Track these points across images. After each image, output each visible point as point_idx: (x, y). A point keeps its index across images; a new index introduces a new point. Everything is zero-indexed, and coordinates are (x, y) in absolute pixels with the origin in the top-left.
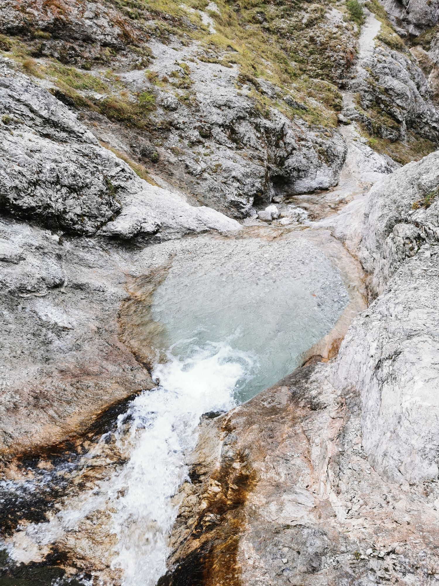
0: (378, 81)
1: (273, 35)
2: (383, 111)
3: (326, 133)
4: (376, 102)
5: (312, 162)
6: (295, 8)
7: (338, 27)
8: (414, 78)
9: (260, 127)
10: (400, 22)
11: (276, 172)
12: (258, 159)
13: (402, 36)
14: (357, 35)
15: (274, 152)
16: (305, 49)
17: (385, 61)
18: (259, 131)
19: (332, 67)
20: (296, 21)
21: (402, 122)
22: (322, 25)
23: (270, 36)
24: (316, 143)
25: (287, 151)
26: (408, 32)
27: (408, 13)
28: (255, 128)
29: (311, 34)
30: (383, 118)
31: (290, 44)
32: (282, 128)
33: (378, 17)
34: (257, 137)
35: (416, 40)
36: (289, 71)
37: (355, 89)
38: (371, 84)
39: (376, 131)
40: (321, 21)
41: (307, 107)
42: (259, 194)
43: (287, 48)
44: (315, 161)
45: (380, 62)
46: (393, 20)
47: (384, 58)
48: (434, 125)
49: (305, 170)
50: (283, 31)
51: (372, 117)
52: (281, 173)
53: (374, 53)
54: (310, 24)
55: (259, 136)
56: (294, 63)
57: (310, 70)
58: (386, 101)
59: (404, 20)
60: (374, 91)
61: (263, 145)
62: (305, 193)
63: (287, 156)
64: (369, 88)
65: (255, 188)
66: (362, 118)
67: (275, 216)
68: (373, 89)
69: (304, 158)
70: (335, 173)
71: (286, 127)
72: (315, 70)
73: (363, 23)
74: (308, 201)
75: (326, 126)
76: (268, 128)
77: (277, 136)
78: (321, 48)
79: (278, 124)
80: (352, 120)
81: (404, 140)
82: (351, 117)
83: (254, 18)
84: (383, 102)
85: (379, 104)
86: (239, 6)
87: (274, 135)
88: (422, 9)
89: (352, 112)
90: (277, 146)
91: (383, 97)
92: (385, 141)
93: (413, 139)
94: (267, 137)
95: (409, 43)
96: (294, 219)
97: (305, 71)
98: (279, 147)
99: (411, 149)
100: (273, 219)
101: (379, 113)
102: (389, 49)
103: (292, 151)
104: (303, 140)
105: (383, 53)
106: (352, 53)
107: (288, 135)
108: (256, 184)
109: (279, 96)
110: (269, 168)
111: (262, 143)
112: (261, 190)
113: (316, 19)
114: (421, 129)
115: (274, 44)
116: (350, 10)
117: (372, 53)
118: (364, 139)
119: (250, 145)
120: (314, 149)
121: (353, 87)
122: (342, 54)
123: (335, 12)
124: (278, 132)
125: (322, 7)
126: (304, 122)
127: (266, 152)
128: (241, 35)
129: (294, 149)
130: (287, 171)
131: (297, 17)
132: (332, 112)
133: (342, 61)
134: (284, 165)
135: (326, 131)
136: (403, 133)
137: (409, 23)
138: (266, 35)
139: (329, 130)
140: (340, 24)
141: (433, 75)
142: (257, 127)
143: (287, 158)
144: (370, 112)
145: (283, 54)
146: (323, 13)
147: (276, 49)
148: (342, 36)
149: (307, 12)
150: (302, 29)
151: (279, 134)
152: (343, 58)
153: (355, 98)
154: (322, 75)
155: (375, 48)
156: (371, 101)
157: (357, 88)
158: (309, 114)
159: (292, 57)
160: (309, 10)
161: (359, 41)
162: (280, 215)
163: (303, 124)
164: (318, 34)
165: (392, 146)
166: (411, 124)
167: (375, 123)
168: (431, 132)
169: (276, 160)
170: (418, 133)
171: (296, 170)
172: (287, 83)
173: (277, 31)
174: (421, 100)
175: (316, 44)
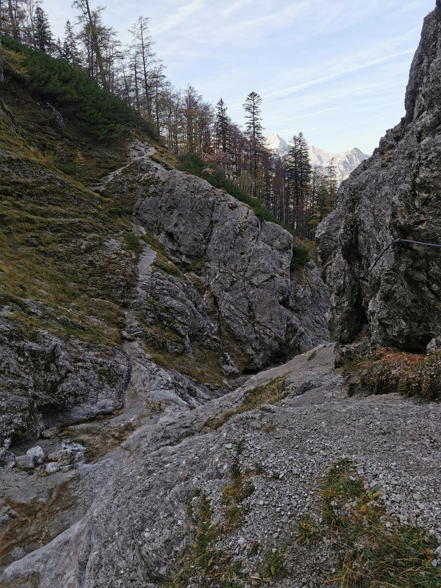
0: (158, 301)
1: (50, 258)
2: (166, 327)
3: (108, 352)
4: (159, 319)
5: (91, 385)
6: (73, 236)
7: (116, 254)
8: (191, 298)
9: (23, 351)
10: (174, 253)
11: (46, 400)
12: (20, 388)
13: (177, 264)
14: (136, 261)
15: (43, 376)
16: (84, 271)
17: (162, 283)
18: (23, 356)
19: (113, 288)
20: (74, 247)
21: (185, 336)
22: (101, 251)
23: (47, 259)
24: (96, 363)
25: (60, 375)
26: (181, 260)
27: (179, 246)
28: (17, 352)
29: (91, 258)
30: (167, 334)
31: (68, 266)
32: (53, 350)
33: (154, 248)
34: (20, 362)
35: (189, 267)
36: (67, 291)
37: (137, 307)
38: (152, 304)
39: (161, 345)
40: (100, 248)
41: (86, 326)
42: (20, 432)
43: (65, 270)
44: (95, 383)
45: (158, 285)
46: (168, 251)
47: (161, 281)
48: (215, 337)
49: (84, 394)
50: (61, 255)
51: (156, 333)
52: (53, 401)
53: (152, 277)
54: (89, 250)
55: (22, 360)
56: (73, 284)
57: (90, 290)
58: (167, 318)
59: (177, 251)
60: (156, 309)
61: (27, 371)
62: (84, 421)
63: (60, 380)
64: (150, 306)
65: (12, 426)
66: (146, 335)
67: (40, 461)
68: (154, 307)
69: (82, 380)
70: (120, 394)
71: (59, 349)
72: (96, 291)
73: (141, 252)
74: (87, 432)
75: (107, 345)
76: (34, 351)
77: (47, 360)
78: (100, 271)
79: (48, 346)
80: (136, 336)
81: (189, 352)
82: (135, 333)
83: (27, 241)
84: (165, 318)
85: (162, 320)
86: (11, 230)
87: (43, 359)
88: (190, 244)
89: (136, 329)
90: (47, 369)
91: (165, 315)
92: (171, 355)
93: (197, 351)
94: (33, 361)
95: (184, 269)
96: (65, 461)
97: (85, 291)
98: (50, 371)
99: (197, 361)
100: (37, 464)
101: (162, 329)
102: (166, 274)
103: (66, 374)
104: (80, 361)
105: (160, 277)
106: (131, 276)
107: (61, 357)
108: (15, 421)
109: (51, 317)
110: (35, 397)
111: (26, 368)
112: (22, 427)
113: (94, 246)
114: (203, 341)
115: (51, 266)
116: (128, 241)
117: (150, 277)
118: (148, 356)
119: (9, 372)
120: (94, 370)
121: (135, 306)
122: (121, 277)
123: (113, 241)
124: (48, 354)
125: (100, 237)
126: (81, 342)
127: (31, 378)
128: (10, 256)
129: (69, 371)
130: (60, 398)
131: (75, 243)
132: (115, 329)
133: (122, 283)
134: (57, 390)
135: (107, 350)
136: (188, 346)
137: (181, 254)
138: (41, 257)
139: (110, 348)
140: (119, 251)
141: (207, 295)
142: (20, 351)
143: (61, 382)
144: (154, 328)
145: (61, 275)
146: (101, 242)
147: (53, 271)
148: (121, 262)
149: (86, 240)
150: (81, 254)
151: (50, 357)
152: (123, 280)
153: (137, 316)
154: (103, 295)
155: (153, 273)
156: (153, 318)
157: (138, 307)
158: (88, 333)
159: (71, 278)
160: (87, 238)
161: (137, 266)
162: (47, 458)
163: (79, 344)
164: (97, 259)
165: (179, 359)
166: (193, 338)
167: (160, 338)
168: (212, 344)
169: (45, 385)
170: (201, 345)
171: (72, 395)
172: (65, 302)
173: (54, 254)
174: (200, 316)
175: (95, 267)
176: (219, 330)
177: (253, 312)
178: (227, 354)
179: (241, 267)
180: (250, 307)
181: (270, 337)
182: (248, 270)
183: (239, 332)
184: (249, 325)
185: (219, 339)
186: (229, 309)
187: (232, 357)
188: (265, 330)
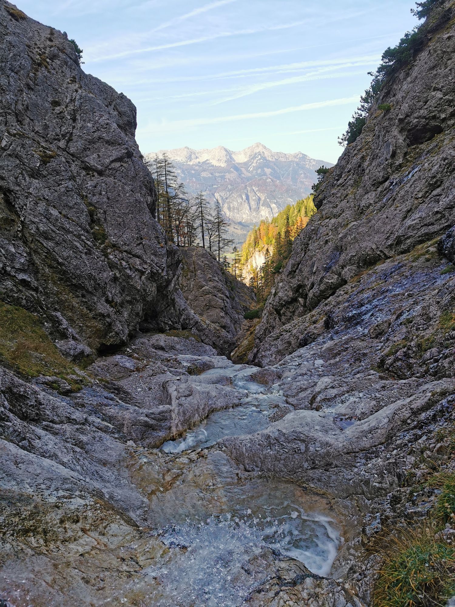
176: (31, 262)
177: (100, 225)
178: (59, 314)
179: (58, 130)
180: (91, 214)
181: (142, 273)
182: (74, 138)
183: (77, 267)
184: (97, 253)
185: (34, 283)
186: (48, 216)
187: (71, 320)
188: (131, 261)
